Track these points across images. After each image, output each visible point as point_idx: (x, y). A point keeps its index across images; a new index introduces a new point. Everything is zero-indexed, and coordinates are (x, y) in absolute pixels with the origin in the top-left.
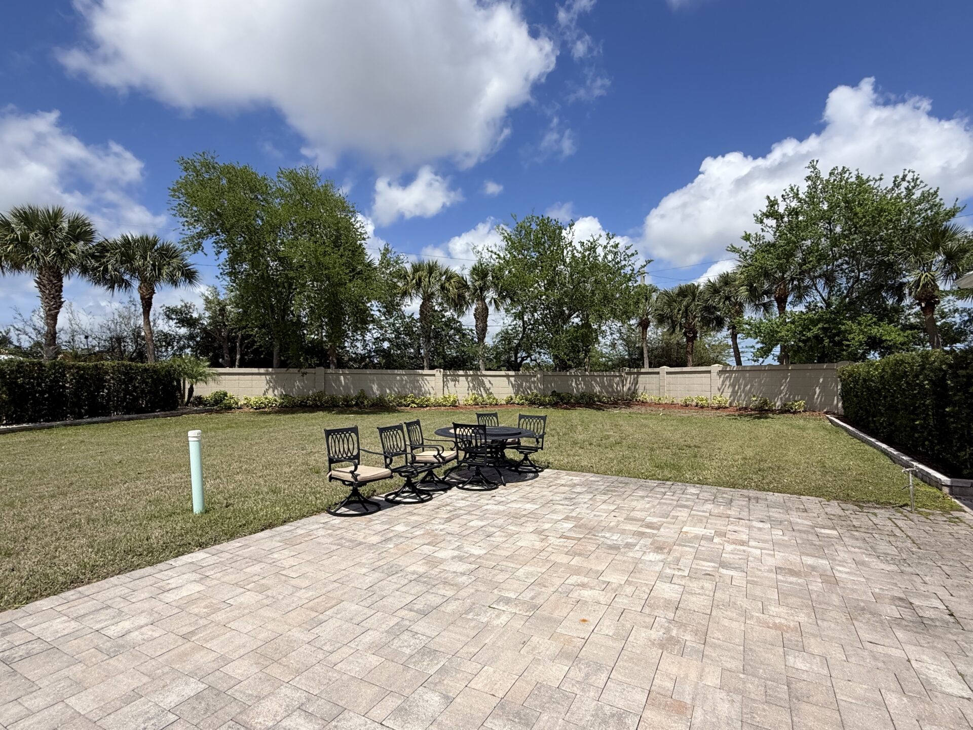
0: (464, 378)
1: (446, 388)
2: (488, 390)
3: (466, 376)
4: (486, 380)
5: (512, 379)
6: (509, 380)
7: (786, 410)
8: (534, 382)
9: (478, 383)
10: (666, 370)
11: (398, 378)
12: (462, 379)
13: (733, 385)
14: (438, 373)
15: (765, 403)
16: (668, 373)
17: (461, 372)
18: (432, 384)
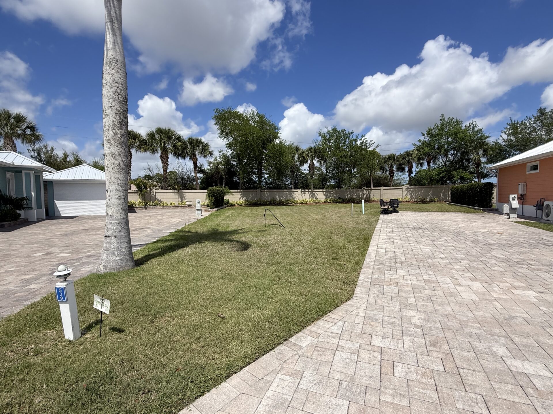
1: (302, 196)
2: (316, 197)
3: (309, 192)
4: (315, 193)
5: (325, 193)
6: (323, 193)
7: (431, 201)
8: (332, 194)
9: (313, 195)
12: (307, 193)
13: (411, 194)
14: (299, 191)
15: (424, 199)
16: (384, 189)
17: (307, 190)
18: (297, 195)
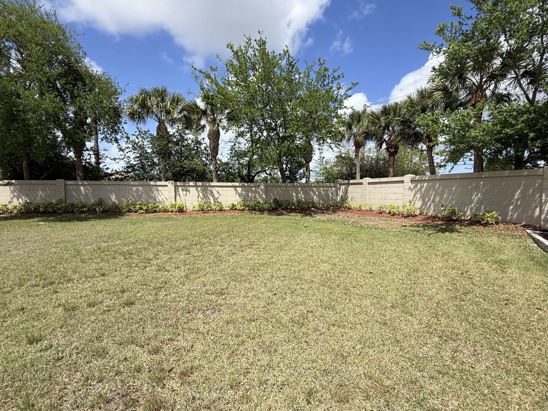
0: (194, 188)
1: (178, 197)
2: (216, 199)
3: (196, 186)
4: (214, 190)
5: (239, 190)
6: (236, 190)
7: (476, 221)
8: (258, 192)
9: (207, 193)
10: (368, 181)
11: (134, 189)
13: (424, 196)
14: (171, 184)
15: (454, 213)
16: (369, 183)
17: (191, 183)
